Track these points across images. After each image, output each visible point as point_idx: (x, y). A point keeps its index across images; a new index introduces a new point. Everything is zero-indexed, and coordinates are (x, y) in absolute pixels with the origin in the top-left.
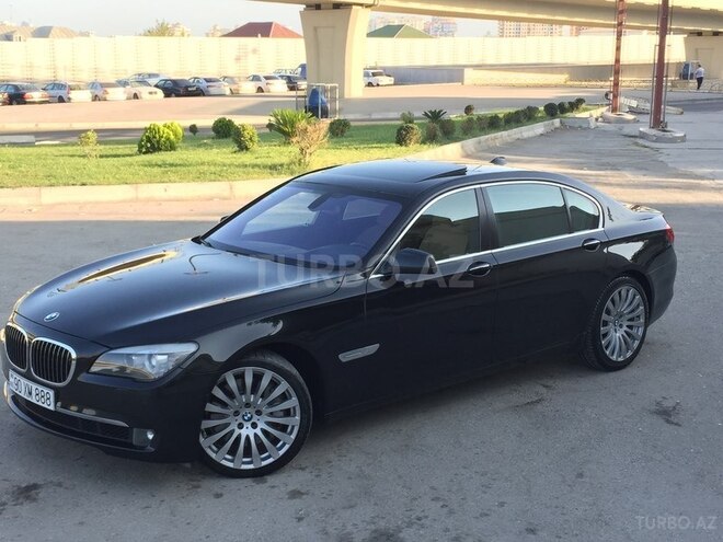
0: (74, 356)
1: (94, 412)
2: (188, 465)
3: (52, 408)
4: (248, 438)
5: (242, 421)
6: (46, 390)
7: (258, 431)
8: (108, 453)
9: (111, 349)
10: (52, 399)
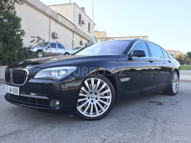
0: (28, 73)
1: (34, 94)
2: (72, 116)
3: (18, 94)
6: (16, 88)
10: (18, 91)
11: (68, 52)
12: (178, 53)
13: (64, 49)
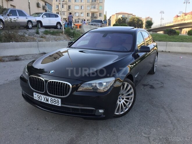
4: (123, 103)
5: (120, 100)
7: (125, 99)
8: (85, 119)
9: (86, 82)
11: (31, 20)
12: (131, 16)
13: (26, 17)
